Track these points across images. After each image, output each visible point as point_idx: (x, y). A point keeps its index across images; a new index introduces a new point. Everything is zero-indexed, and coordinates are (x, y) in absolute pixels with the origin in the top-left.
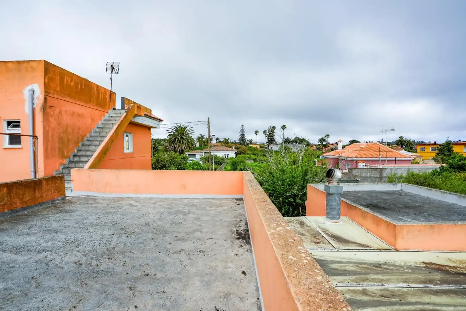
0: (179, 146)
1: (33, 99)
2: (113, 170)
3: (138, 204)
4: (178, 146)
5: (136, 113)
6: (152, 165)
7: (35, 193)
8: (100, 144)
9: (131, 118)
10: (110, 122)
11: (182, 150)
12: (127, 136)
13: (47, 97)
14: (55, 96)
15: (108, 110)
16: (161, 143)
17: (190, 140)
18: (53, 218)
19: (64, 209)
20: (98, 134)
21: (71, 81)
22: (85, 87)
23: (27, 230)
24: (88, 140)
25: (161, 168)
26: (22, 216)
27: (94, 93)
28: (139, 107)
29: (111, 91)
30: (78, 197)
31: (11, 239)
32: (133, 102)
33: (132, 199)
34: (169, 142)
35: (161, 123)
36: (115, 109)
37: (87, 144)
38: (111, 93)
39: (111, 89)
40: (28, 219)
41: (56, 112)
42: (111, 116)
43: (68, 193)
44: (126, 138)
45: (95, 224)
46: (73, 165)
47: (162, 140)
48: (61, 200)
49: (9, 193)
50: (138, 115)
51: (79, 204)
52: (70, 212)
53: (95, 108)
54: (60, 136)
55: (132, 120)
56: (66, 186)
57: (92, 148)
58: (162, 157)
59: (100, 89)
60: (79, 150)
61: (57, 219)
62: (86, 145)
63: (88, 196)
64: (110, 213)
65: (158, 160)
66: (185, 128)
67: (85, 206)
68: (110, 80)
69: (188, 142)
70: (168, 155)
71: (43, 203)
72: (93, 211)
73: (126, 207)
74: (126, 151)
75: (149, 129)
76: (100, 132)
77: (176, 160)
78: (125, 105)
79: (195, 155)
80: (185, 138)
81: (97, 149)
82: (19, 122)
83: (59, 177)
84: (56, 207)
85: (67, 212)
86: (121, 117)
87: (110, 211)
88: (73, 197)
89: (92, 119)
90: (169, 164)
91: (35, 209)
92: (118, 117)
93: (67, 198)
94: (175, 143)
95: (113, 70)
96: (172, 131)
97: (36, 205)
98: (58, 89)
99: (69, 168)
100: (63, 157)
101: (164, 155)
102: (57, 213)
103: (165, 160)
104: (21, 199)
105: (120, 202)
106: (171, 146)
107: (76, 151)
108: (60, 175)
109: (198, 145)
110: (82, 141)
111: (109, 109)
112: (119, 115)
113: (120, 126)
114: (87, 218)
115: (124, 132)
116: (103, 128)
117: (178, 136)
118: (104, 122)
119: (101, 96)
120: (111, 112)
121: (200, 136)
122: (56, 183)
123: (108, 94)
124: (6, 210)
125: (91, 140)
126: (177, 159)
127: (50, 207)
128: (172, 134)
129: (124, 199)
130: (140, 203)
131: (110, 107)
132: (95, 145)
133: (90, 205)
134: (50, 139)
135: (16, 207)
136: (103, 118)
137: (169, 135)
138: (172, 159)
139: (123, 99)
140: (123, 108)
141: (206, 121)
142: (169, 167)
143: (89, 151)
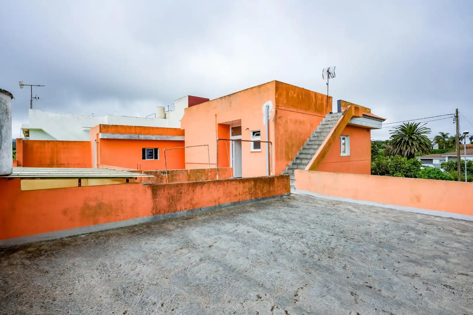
0: (407, 148)
1: (268, 113)
2: (331, 173)
3: (357, 211)
4: (404, 148)
5: (353, 114)
6: (372, 170)
7: (270, 187)
8: (318, 148)
9: (349, 120)
10: (327, 126)
11: (411, 153)
12: (344, 139)
13: (277, 110)
14: (283, 108)
15: (325, 115)
16: (382, 146)
17: (423, 141)
18: (282, 210)
19: (289, 204)
20: (316, 138)
21: (294, 94)
22: (305, 97)
23: (266, 216)
24: (308, 145)
25: (382, 174)
26: (262, 204)
27: (313, 100)
28: (357, 108)
29: (327, 96)
30: (300, 195)
31: (257, 220)
32: (350, 103)
33: (350, 204)
34: (392, 144)
35: (382, 122)
36: (332, 113)
37: (307, 148)
38: (328, 98)
39: (328, 94)
40: (266, 207)
41: (284, 121)
42: (329, 121)
43: (292, 191)
44: (343, 141)
45: (315, 222)
46: (295, 166)
47: (383, 142)
48: (287, 196)
49: (255, 185)
50: (355, 116)
51: (301, 202)
52: (294, 207)
53: (314, 114)
54: (286, 141)
55: (349, 122)
56: (291, 184)
57: (312, 151)
58: (384, 162)
59: (317, 96)
60: (301, 154)
61: (285, 211)
62: (306, 149)
63: (308, 195)
64: (328, 214)
65: (378, 165)
66: (416, 126)
67: (306, 204)
68: (327, 85)
69: (421, 143)
70: (392, 159)
71: (275, 196)
72: (313, 210)
73: (344, 212)
74: (342, 154)
75: (369, 131)
76: (318, 137)
77: (403, 165)
78: (342, 108)
79: (432, 160)
80: (416, 138)
81: (316, 152)
82: (260, 132)
83: (286, 176)
84: (283, 201)
85: (292, 207)
86: (338, 120)
87: (328, 212)
88: (296, 195)
89: (311, 125)
90: (393, 170)
91: (270, 200)
92: (335, 120)
93: (291, 195)
94: (401, 146)
95: (330, 75)
96: (397, 131)
97: (270, 197)
98: (285, 102)
99: (293, 169)
100: (289, 159)
101: (387, 159)
102: (285, 206)
103: (388, 166)
104: (262, 191)
105: (338, 206)
106: (395, 148)
107: (298, 154)
108: (287, 175)
109: (436, 147)
110: (303, 145)
111: (326, 113)
112: (336, 119)
113: (337, 130)
114: (308, 215)
115: (341, 135)
116: (320, 132)
117: (405, 136)
118: (323, 127)
119: (319, 102)
120: (328, 117)
121: (440, 135)
122: (284, 181)
123: (325, 99)
124: (253, 198)
125: (310, 145)
126: (405, 164)
127: (280, 200)
128: (396, 135)
129: (342, 203)
130: (359, 210)
131: (327, 111)
132: (313, 149)
133: (310, 204)
134: (279, 144)
135: (258, 197)
136: (321, 123)
137: (393, 136)
138: (397, 164)
139: (339, 102)
140: (339, 111)
141: (452, 114)
142: (393, 173)
143: (308, 154)
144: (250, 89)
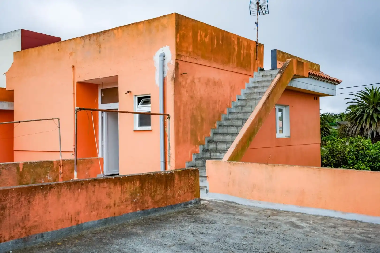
0: (371, 126)
1: (164, 66)
2: (264, 165)
3: (304, 225)
4: (368, 126)
5: (295, 73)
6: (322, 159)
7: (167, 191)
8: (243, 124)
9: (288, 82)
10: (256, 90)
11: (377, 133)
12: (281, 110)
13: (179, 62)
14: (188, 59)
15: (253, 72)
16: (334, 122)
18: (187, 229)
19: (199, 218)
20: (239, 109)
21: (206, 36)
22: (222, 43)
23: (160, 240)
24: (227, 119)
25: (337, 166)
26: (153, 219)
27: (234, 49)
28: (300, 63)
29: (257, 43)
30: (215, 202)
32: (290, 55)
33: (294, 214)
34: (349, 119)
35: (337, 85)
36: (263, 70)
37: (225, 124)
38: (257, 46)
39: (257, 40)
40: (160, 225)
41: (189, 81)
42: (258, 81)
43: (203, 195)
44: (279, 114)
46: (207, 155)
47: (336, 116)
48: (195, 203)
49: (141, 188)
50: (298, 76)
51: (217, 213)
52: (207, 222)
53: (236, 70)
54: (193, 113)
55: (289, 85)
56: (201, 184)
57: (233, 130)
58: (340, 146)
59: (242, 42)
60: (216, 134)
61: (193, 230)
62: (224, 126)
63: (228, 202)
64: (261, 233)
65: (331, 151)
67: (225, 216)
68: (256, 26)
70: (352, 142)
71: (175, 205)
72: (238, 226)
74: (279, 135)
75: (317, 99)
76: (242, 106)
77: (368, 151)
78: (278, 62)
81: (239, 132)
82: (149, 97)
83: (193, 170)
84: (189, 213)
85: (203, 222)
86: (272, 81)
87: (261, 229)
88: (209, 201)
89: (231, 88)
90: (353, 159)
91: (167, 212)
92: (268, 81)
93: (202, 202)
94: (361, 123)
95: (260, 10)
96: (356, 99)
97: (167, 208)
98: (191, 50)
99: (203, 159)
100: (196, 143)
101: (344, 143)
102: (191, 222)
103: (346, 152)
104: (153, 197)
105: (276, 217)
106: (354, 126)
107: (211, 135)
108: (194, 169)
110: (219, 120)
111: (254, 70)
112: (269, 78)
113: (271, 96)
114: (230, 236)
115: (277, 105)
116: (246, 100)
117: (368, 107)
118: (249, 91)
119: (244, 52)
120: (257, 76)
122: (189, 180)
123: (253, 47)
124: (138, 209)
125: (230, 119)
126: (370, 150)
127: (183, 212)
128: (356, 105)
129: (281, 213)
131: (256, 66)
132: (235, 126)
133: (232, 216)
134: (182, 118)
135: (148, 207)
136: (246, 85)
137: (350, 107)
138: (358, 150)
139: (275, 53)
140: (274, 67)
142: (354, 164)
143: (227, 134)
144: (134, 26)
